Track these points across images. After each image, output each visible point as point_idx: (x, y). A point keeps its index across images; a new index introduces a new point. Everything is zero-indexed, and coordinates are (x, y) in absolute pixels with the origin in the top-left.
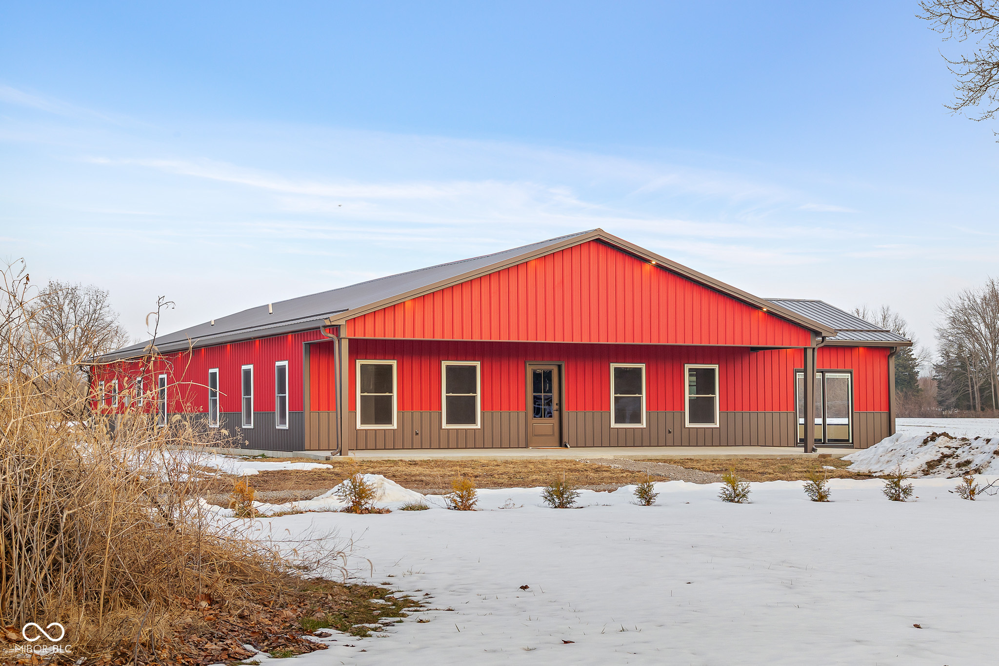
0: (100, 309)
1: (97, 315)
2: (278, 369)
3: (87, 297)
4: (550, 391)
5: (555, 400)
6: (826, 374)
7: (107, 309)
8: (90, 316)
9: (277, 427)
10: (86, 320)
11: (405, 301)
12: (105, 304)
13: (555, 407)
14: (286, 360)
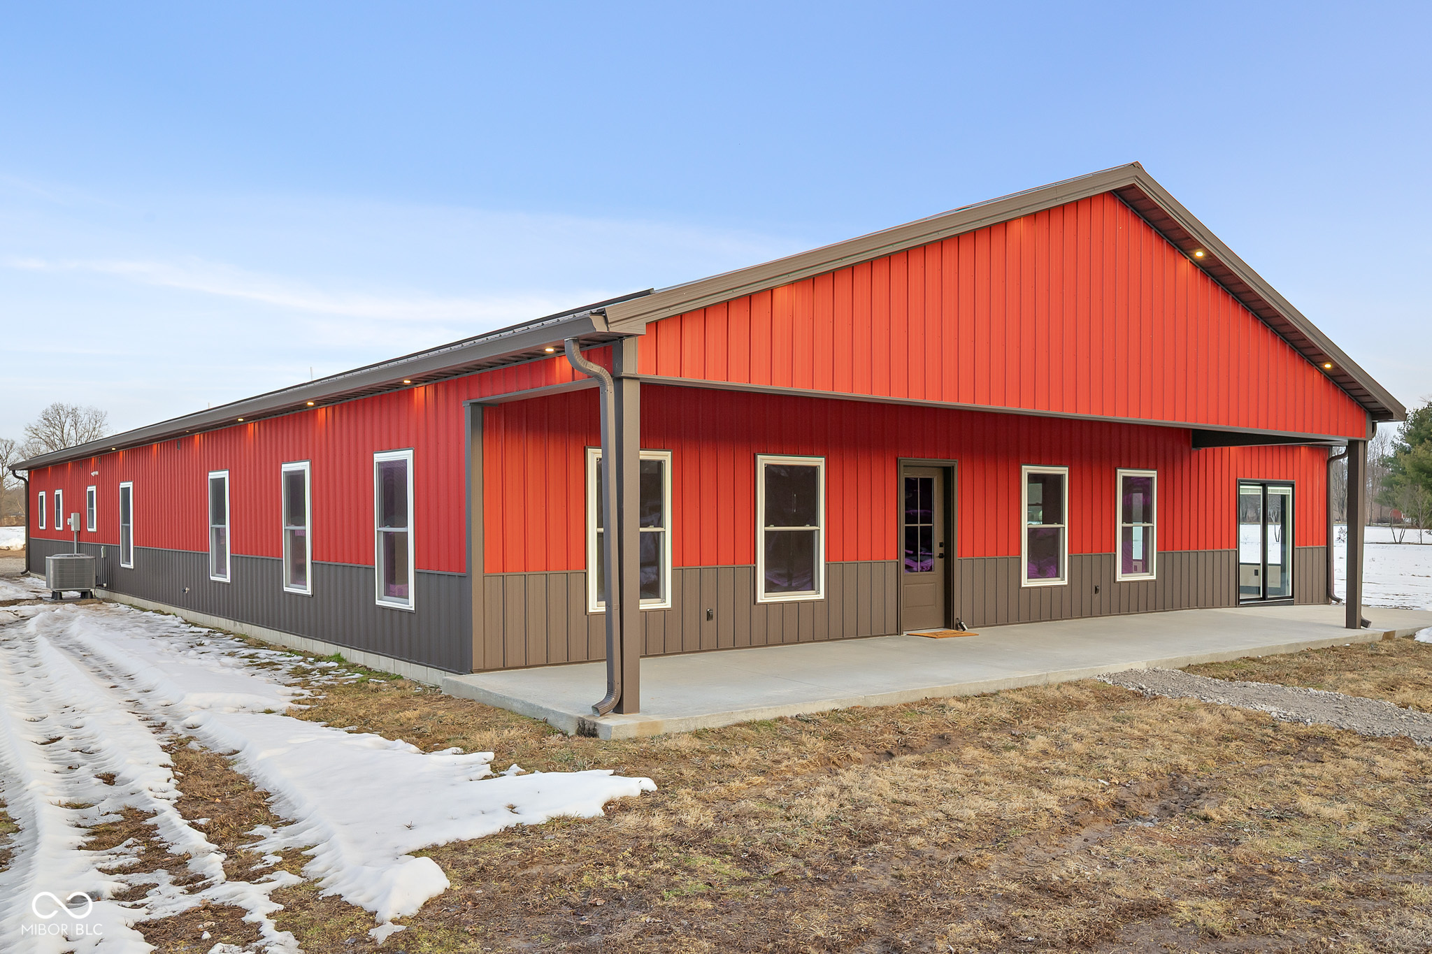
0: (100, 427)
1: (96, 433)
2: (380, 471)
3: (87, 417)
4: (927, 518)
5: (937, 537)
6: (1269, 488)
7: (105, 427)
8: (90, 433)
9: (378, 602)
10: (86, 436)
11: (776, 287)
12: (103, 423)
13: (937, 550)
14: (408, 447)
